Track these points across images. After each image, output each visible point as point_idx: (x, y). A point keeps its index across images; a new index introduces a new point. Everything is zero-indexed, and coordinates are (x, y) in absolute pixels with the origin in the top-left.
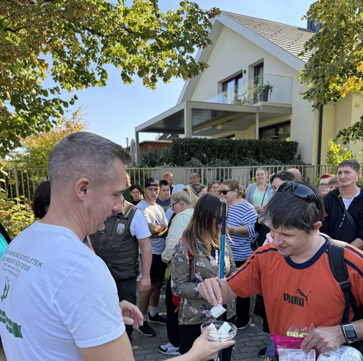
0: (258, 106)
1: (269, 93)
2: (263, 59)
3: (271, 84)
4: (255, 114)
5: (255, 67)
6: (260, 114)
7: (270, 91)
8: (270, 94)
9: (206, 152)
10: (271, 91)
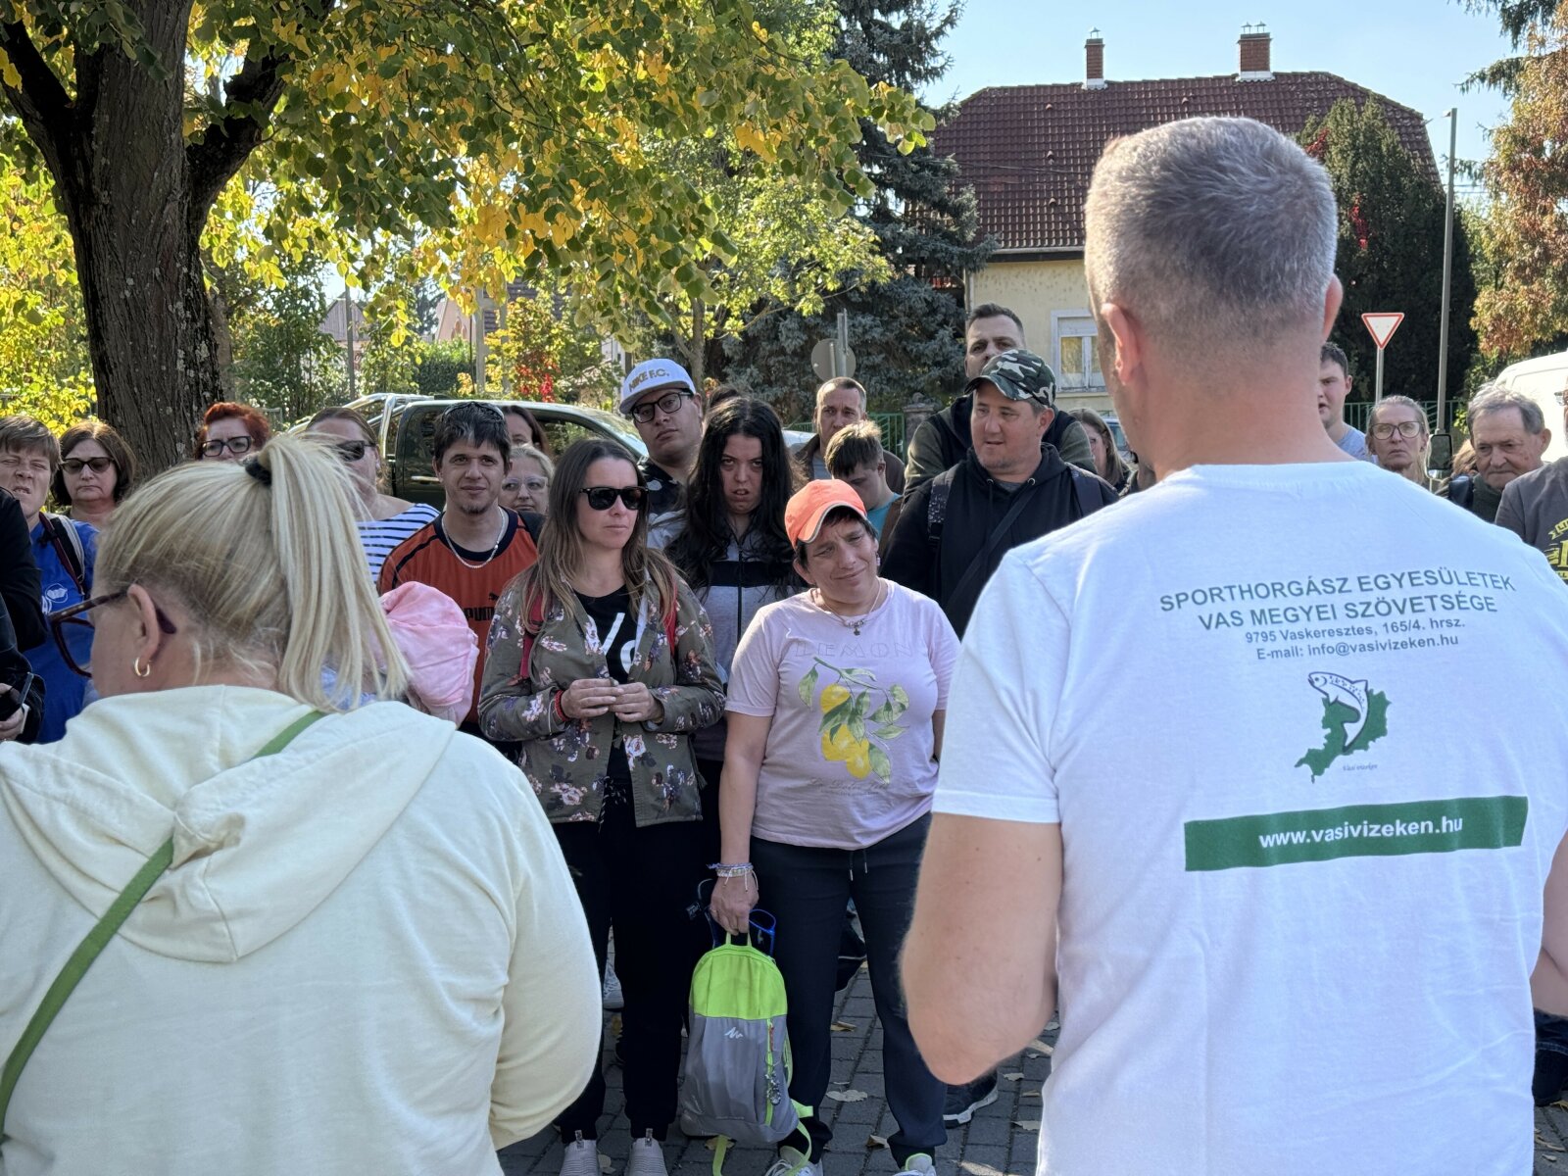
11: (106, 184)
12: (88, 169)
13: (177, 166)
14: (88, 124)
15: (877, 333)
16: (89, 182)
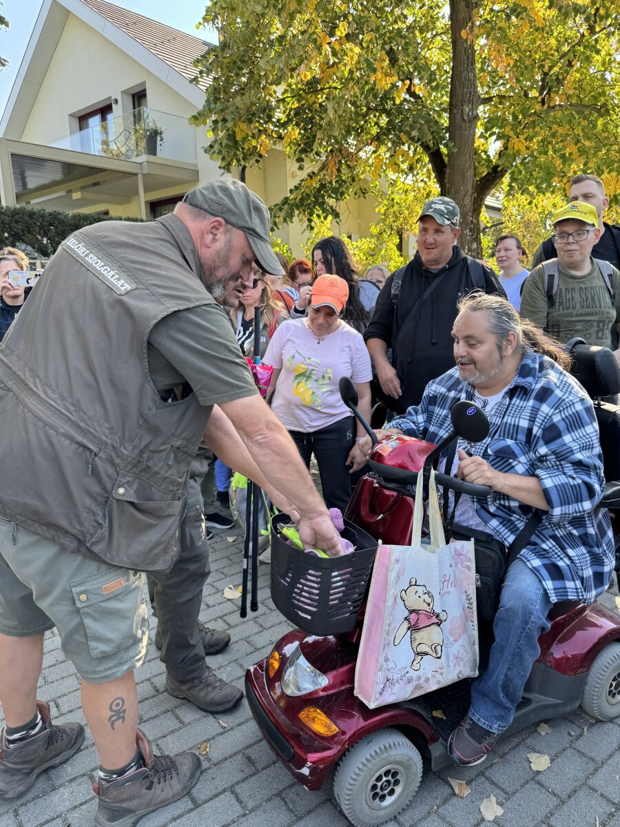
0: (140, 162)
1: (159, 143)
2: (144, 83)
3: (160, 126)
4: (136, 175)
5: (133, 96)
6: (144, 175)
7: (159, 138)
8: (161, 145)
9: (46, 235)
10: (161, 140)
11: (449, 193)
12: (445, 189)
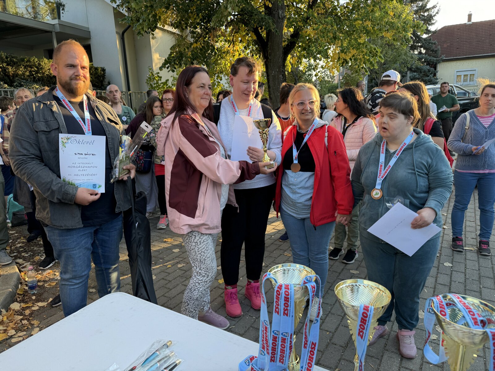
0: (53, 24)
1: (61, 11)
4: (51, 32)
6: (57, 33)
7: (61, 9)
8: (63, 13)
10: (63, 9)
11: (270, 55)
12: (267, 53)
13: (281, 50)
14: (268, 45)
15: (417, 76)
16: (267, 55)
